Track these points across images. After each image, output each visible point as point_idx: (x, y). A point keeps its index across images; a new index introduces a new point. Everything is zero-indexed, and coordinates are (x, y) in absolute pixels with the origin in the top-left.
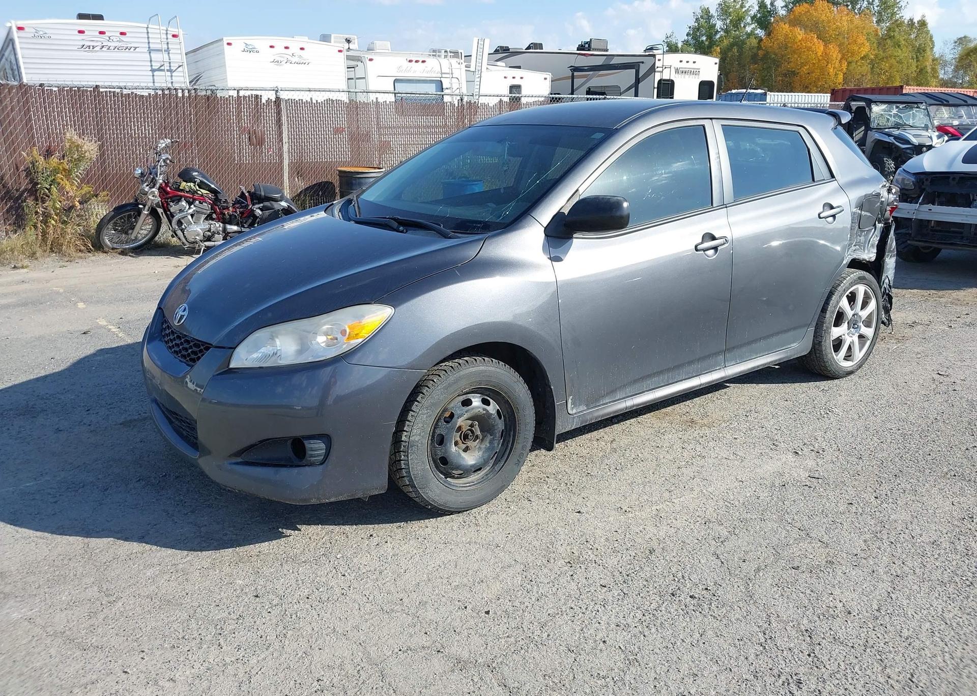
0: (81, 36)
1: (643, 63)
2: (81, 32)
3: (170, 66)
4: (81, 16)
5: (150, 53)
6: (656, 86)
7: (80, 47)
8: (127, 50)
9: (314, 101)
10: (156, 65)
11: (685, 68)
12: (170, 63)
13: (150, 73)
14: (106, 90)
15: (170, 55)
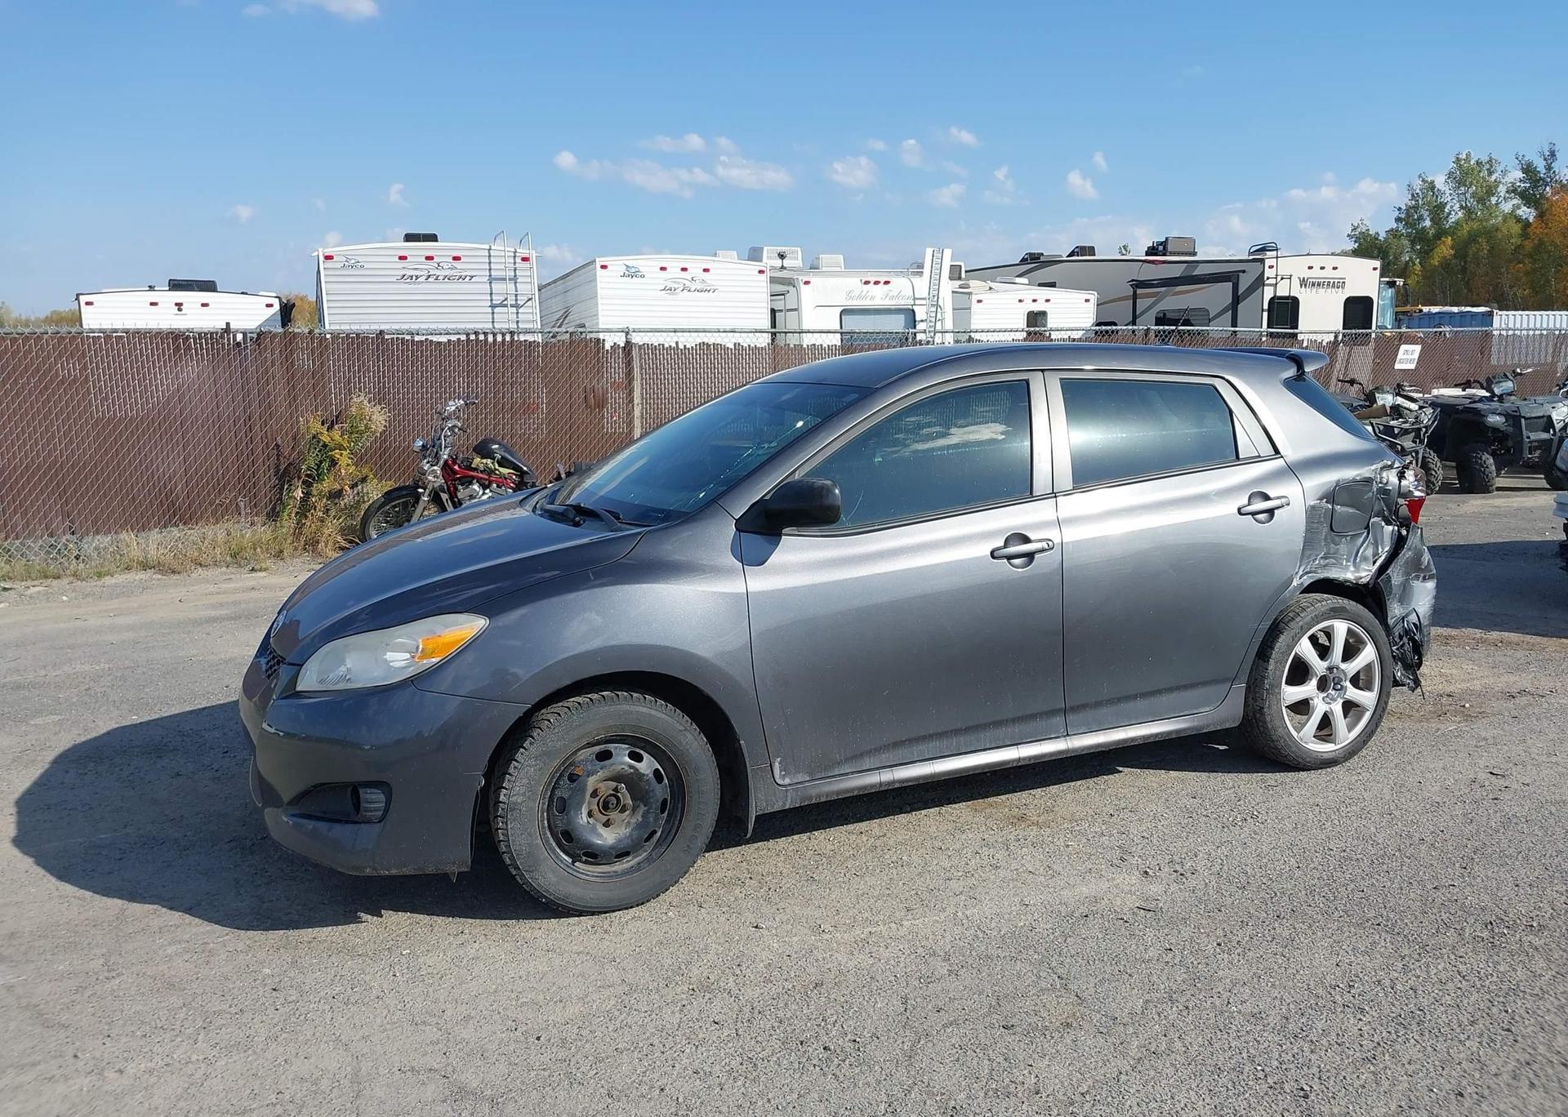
0: (403, 264)
1: (1244, 272)
2: (403, 258)
3: (516, 300)
4: (409, 238)
5: (490, 283)
6: (1266, 306)
7: (399, 278)
8: (461, 280)
9: (681, 346)
10: (497, 299)
11: (1319, 278)
12: (516, 295)
13: (490, 310)
14: (392, 336)
15: (518, 285)
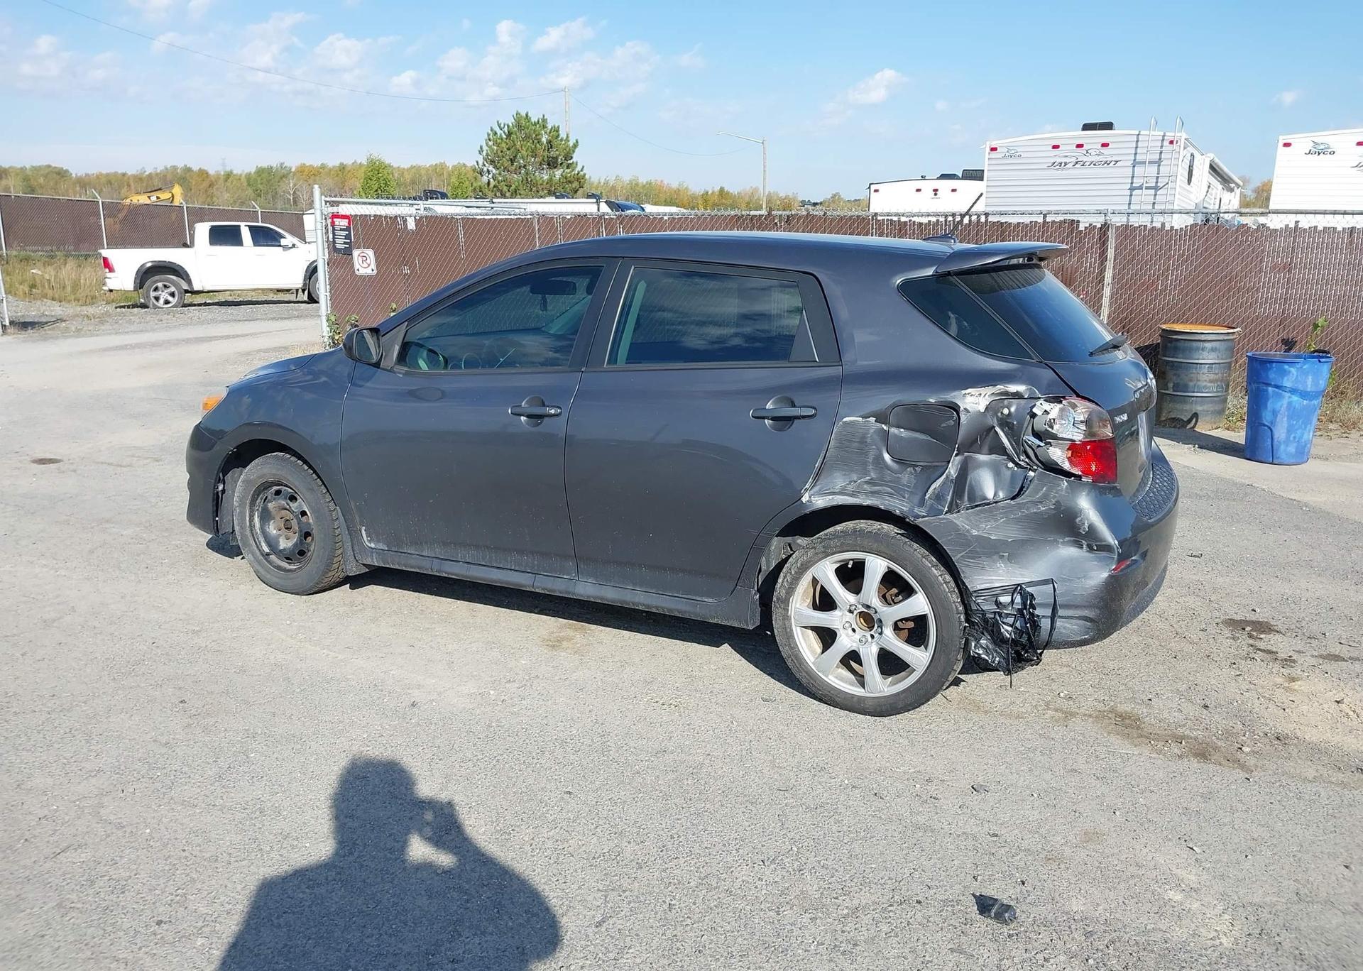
0: (1056, 152)
2: (1056, 147)
3: (1157, 182)
4: (1087, 127)
5: (1134, 166)
7: (1050, 165)
10: (1137, 182)
12: (1158, 178)
13: (1129, 192)
15: (1161, 167)
